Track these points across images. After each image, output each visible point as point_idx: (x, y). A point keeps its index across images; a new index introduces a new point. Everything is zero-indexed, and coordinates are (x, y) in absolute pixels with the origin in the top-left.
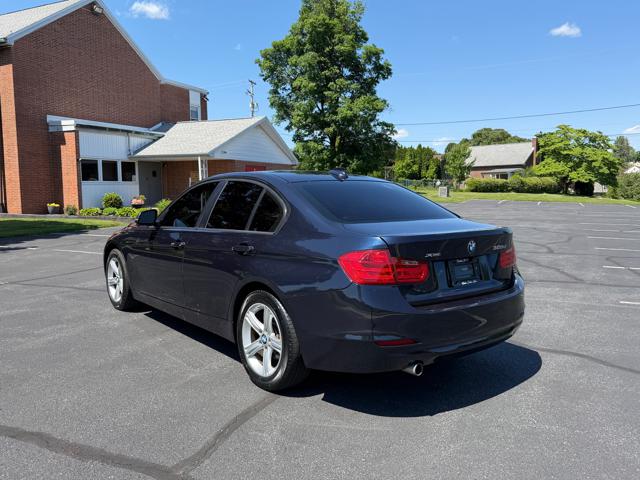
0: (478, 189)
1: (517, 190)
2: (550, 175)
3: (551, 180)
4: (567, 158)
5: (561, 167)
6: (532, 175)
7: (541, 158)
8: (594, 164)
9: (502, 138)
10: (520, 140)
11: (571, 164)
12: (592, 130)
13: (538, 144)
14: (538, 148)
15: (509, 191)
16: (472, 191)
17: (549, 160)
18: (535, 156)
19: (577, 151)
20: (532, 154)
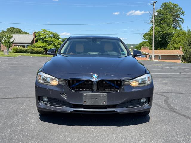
0: (17, 51)
1: (31, 53)
2: (41, 47)
3: (42, 49)
4: (46, 41)
5: (44, 44)
6: (35, 47)
7: (37, 41)
8: (55, 44)
9: (19, 32)
10: (26, 33)
11: (48, 43)
12: (54, 32)
13: (35, 35)
14: (35, 37)
15: (28, 53)
16: (15, 52)
17: (39, 42)
18: (34, 40)
19: (49, 39)
20: (33, 39)
